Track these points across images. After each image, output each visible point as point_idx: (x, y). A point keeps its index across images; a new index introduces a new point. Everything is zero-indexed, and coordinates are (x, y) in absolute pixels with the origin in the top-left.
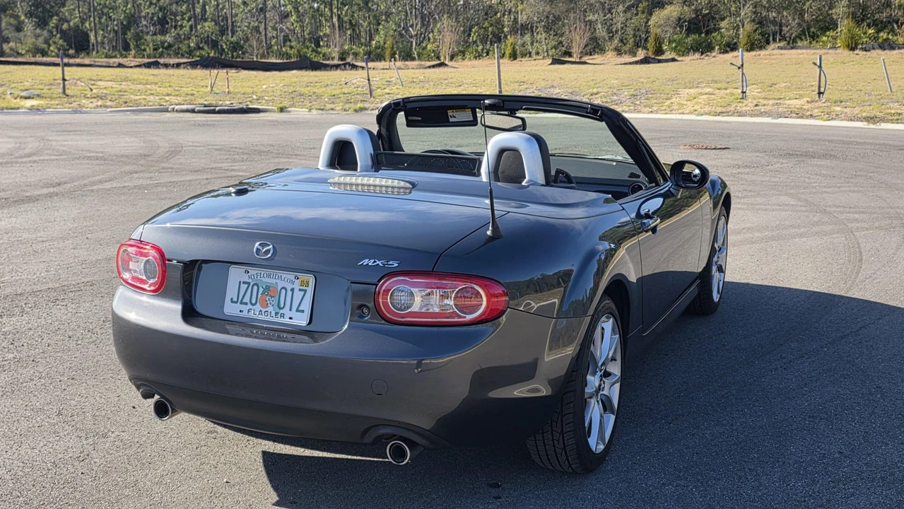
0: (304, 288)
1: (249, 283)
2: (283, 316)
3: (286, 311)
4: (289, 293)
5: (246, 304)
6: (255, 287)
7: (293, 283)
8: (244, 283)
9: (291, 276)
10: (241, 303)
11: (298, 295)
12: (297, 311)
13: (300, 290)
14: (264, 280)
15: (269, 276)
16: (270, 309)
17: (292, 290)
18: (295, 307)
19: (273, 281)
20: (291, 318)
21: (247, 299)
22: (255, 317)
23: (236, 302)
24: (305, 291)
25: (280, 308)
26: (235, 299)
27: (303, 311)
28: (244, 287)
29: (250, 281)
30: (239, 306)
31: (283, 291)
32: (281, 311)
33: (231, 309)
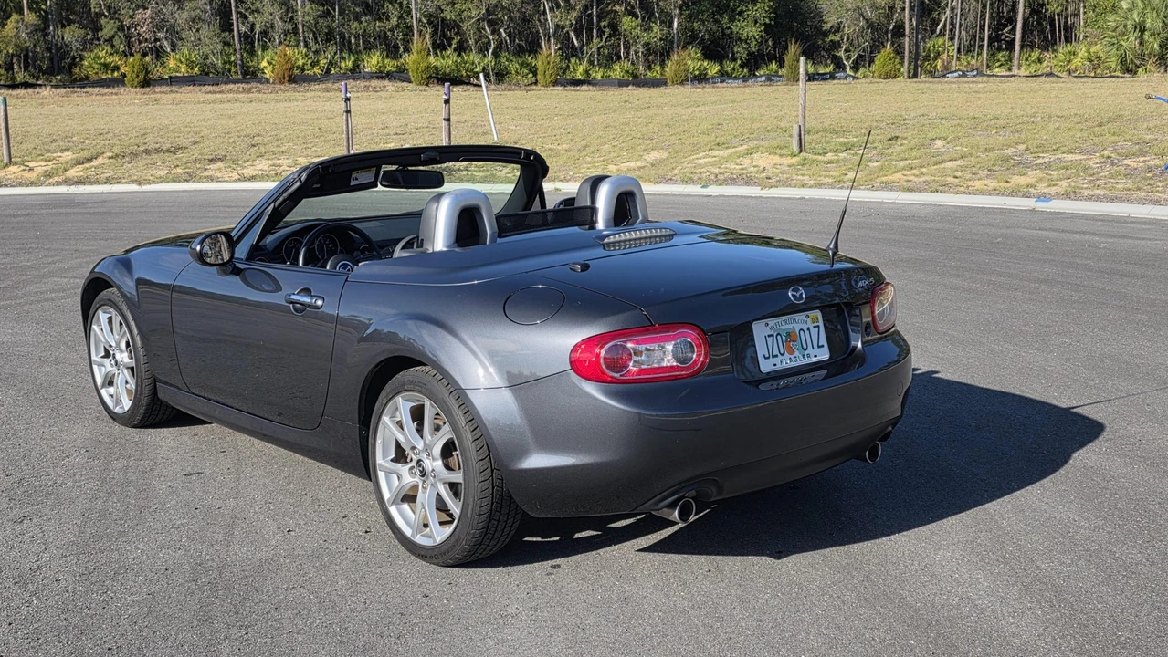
0: (816, 324)
1: (773, 335)
2: (809, 356)
3: (810, 351)
4: (807, 332)
5: (777, 356)
6: (779, 337)
7: (806, 322)
8: (769, 336)
9: (801, 316)
10: (773, 356)
11: (814, 332)
12: (819, 347)
13: (815, 327)
14: (783, 327)
15: (786, 323)
16: (797, 353)
17: (808, 329)
18: (815, 346)
19: (790, 326)
20: (816, 356)
21: (776, 352)
22: (788, 366)
23: (769, 358)
24: (818, 326)
25: (805, 350)
26: (767, 355)
27: (823, 346)
28: (770, 339)
29: (772, 332)
30: (772, 360)
31: (802, 332)
32: (806, 352)
33: (766, 366)
